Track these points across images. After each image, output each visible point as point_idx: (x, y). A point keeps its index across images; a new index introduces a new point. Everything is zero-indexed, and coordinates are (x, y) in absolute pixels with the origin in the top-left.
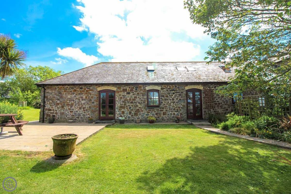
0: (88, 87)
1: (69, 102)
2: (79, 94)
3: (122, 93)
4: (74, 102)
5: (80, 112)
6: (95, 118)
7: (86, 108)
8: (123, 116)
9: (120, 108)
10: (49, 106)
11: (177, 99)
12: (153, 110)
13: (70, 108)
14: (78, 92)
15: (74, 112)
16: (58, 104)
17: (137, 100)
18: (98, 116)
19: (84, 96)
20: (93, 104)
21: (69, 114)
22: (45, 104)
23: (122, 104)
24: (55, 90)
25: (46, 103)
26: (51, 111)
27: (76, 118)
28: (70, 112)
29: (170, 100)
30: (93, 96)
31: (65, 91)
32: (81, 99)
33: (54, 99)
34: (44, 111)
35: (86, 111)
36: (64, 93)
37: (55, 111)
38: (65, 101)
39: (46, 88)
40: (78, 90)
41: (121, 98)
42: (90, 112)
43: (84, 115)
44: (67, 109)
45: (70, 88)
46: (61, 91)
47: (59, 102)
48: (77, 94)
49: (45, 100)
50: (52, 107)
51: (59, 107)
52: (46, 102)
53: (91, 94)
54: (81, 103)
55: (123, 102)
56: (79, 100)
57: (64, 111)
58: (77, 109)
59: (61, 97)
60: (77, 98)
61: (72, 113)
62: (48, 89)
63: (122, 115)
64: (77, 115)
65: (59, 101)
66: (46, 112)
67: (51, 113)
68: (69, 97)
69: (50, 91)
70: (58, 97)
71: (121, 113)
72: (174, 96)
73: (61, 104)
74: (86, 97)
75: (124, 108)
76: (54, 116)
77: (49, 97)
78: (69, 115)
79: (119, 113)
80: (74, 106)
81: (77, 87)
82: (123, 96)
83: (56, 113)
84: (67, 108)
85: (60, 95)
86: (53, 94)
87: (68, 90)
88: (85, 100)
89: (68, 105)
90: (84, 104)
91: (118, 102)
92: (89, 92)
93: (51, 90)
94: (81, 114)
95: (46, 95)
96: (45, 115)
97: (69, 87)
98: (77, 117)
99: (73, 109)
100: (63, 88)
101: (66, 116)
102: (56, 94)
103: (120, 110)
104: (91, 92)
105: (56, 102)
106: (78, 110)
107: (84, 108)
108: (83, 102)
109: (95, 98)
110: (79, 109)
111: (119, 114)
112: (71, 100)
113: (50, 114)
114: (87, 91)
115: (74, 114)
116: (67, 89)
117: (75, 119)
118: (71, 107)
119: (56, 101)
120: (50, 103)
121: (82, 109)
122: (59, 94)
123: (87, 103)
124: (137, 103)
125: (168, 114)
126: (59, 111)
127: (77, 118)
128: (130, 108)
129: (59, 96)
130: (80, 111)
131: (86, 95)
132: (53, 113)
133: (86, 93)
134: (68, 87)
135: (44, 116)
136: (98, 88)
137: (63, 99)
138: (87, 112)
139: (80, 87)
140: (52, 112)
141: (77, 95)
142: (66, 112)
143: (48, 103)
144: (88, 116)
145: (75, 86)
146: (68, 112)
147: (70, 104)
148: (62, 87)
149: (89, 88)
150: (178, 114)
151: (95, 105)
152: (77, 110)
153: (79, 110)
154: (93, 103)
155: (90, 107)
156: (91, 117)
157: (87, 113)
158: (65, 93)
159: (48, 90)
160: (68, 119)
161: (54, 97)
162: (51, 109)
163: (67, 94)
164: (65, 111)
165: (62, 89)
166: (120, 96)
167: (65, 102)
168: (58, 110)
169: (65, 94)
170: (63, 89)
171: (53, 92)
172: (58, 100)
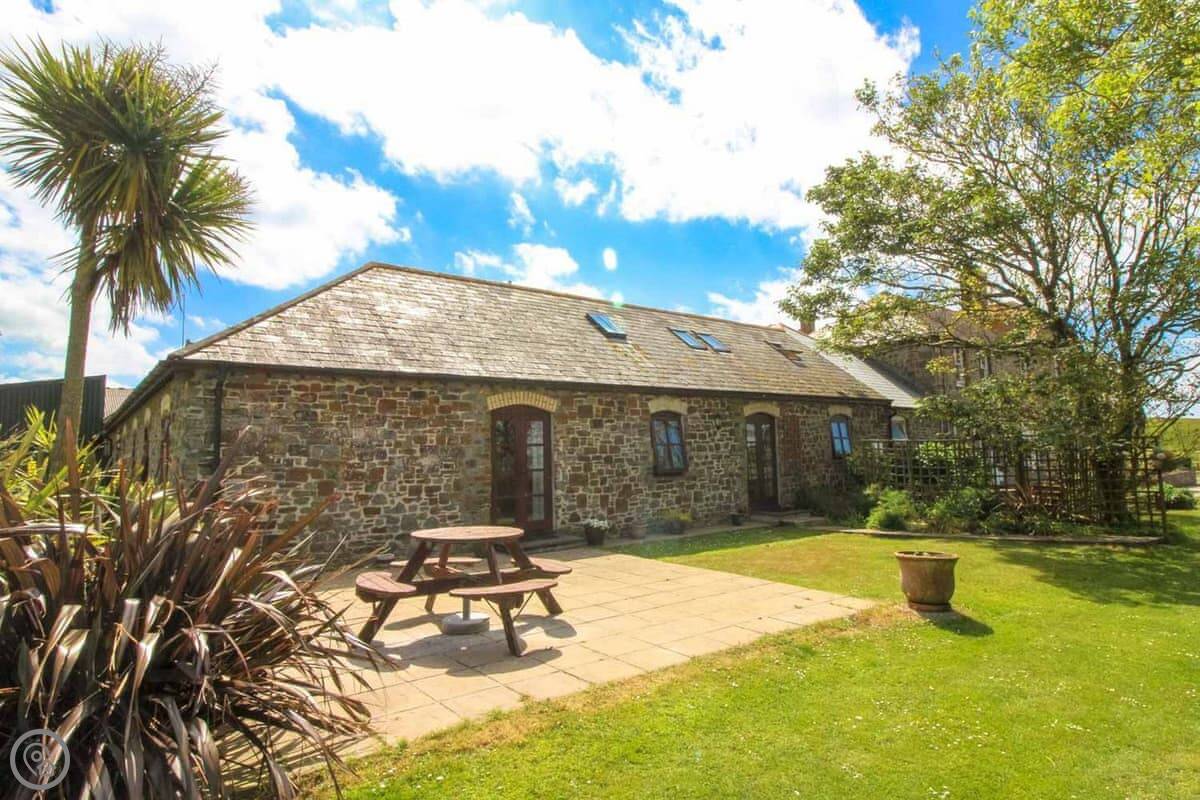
0: (450, 393)
1: (357, 461)
2: (410, 423)
3: (578, 424)
4: (387, 460)
5: (413, 508)
7: (442, 491)
9: (571, 483)
12: (668, 487)
13: (363, 493)
14: (401, 412)
15: (382, 512)
16: (300, 475)
19: (430, 431)
20: (470, 471)
21: (362, 525)
23: (579, 469)
24: (281, 400)
27: (393, 540)
28: (363, 516)
29: (711, 450)
30: (469, 436)
31: (335, 407)
32: (417, 448)
33: (277, 445)
35: (440, 505)
36: (331, 418)
38: (336, 459)
40: (401, 403)
41: (574, 442)
42: (458, 507)
43: (431, 524)
44: (352, 498)
45: (360, 392)
46: (317, 406)
47: (302, 462)
48: (401, 423)
51: (306, 493)
53: (460, 424)
54: (420, 464)
55: (581, 458)
56: (410, 451)
57: (331, 508)
58: (399, 495)
59: (316, 438)
60: (398, 444)
61: (376, 517)
62: (238, 391)
63: (578, 510)
64: (399, 524)
65: (304, 460)
68: (358, 435)
70: (297, 435)
71: (575, 503)
72: (718, 437)
73: (317, 474)
74: (440, 440)
75: (584, 483)
77: (242, 436)
78: (361, 529)
79: (567, 503)
80: (385, 479)
81: (398, 390)
82: (580, 433)
84: (347, 494)
85: (306, 424)
86: (266, 419)
87: (350, 404)
88: (433, 450)
89: (355, 477)
90: (432, 470)
91: (563, 459)
92: (452, 413)
93: (255, 400)
95: (228, 422)
97: (357, 386)
99: (380, 499)
100: (327, 388)
102: (284, 421)
103: (571, 491)
104: (459, 413)
105: (289, 463)
106: (405, 500)
107: (430, 491)
108: (427, 461)
109: (478, 442)
110: (407, 496)
111: (570, 508)
112: (365, 450)
114: (443, 409)
115: (385, 520)
116: (345, 396)
117: (393, 548)
118: (368, 489)
119: (288, 456)
121: (423, 495)
122: (304, 419)
123: (447, 466)
124: (626, 463)
126: (304, 511)
128: (603, 481)
131: (440, 428)
133: (440, 421)
134: (350, 388)
137: (328, 446)
138: (445, 508)
139: (415, 389)
141: (397, 425)
142: (344, 515)
144: (451, 525)
145: (386, 383)
146: (355, 515)
147: (361, 474)
148: (322, 384)
149: (454, 397)
151: (479, 475)
152: (398, 500)
153: (409, 501)
154: (472, 464)
155: (458, 486)
157: (448, 513)
158: (338, 419)
159: (234, 394)
163: (348, 422)
164: (338, 511)
165: (322, 397)
166: (569, 433)
167: (337, 465)
168: (299, 507)
169: (334, 422)
170: (328, 393)
171: (267, 410)
172: (300, 451)
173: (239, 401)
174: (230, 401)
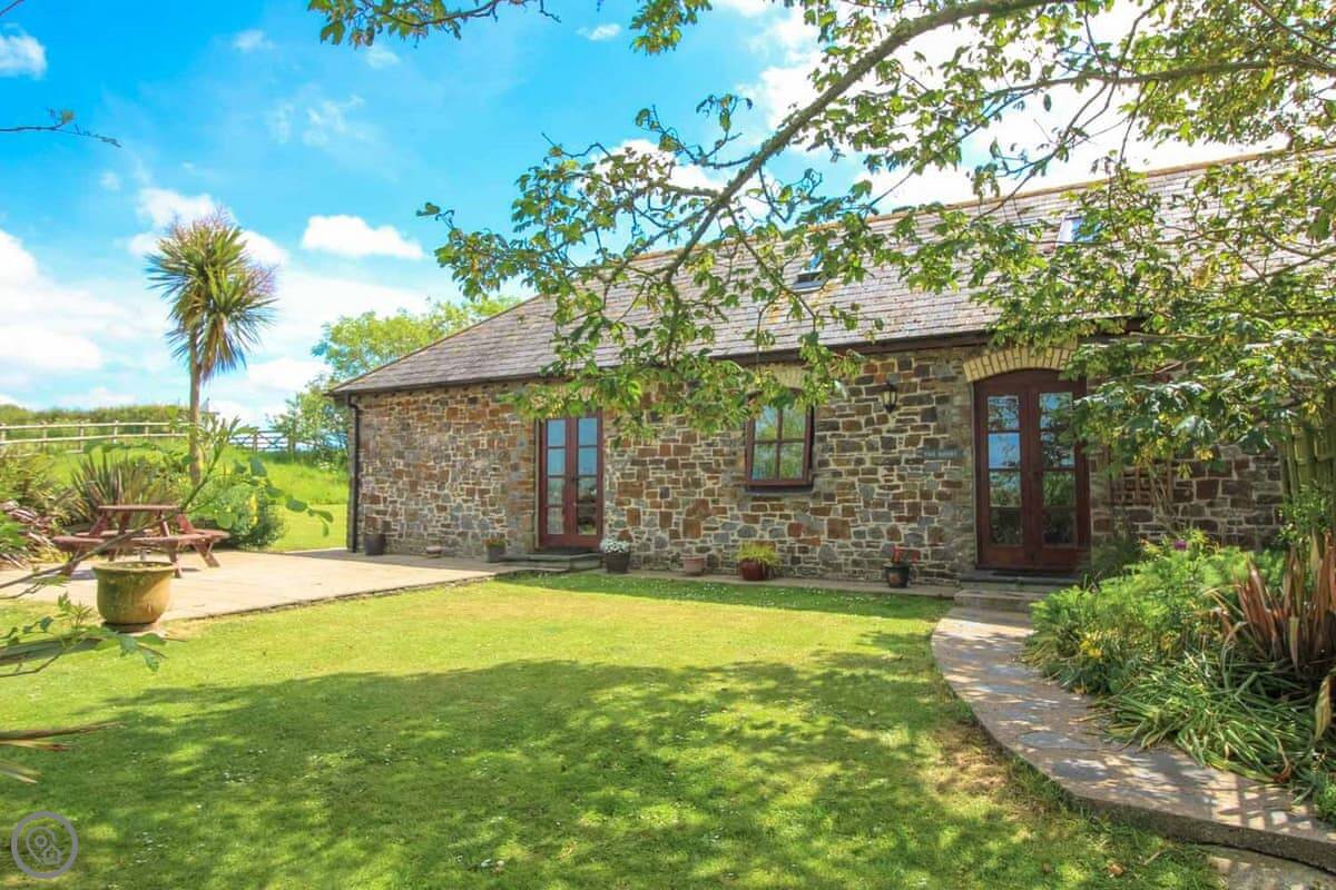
1: (432, 463)
2: (468, 427)
5: (469, 509)
6: (523, 540)
8: (632, 534)
10: (373, 485)
11: (912, 441)
12: (773, 508)
15: (448, 511)
16: (399, 474)
17: (698, 449)
18: (536, 532)
20: (514, 476)
21: (435, 520)
22: (362, 476)
25: (362, 470)
26: (379, 503)
29: (872, 447)
31: (420, 418)
32: (473, 451)
33: (387, 451)
34: (356, 505)
37: (391, 506)
39: (361, 406)
45: (435, 402)
47: (400, 464)
49: (361, 459)
50: (381, 488)
52: (364, 465)
53: (506, 427)
55: (634, 463)
57: (417, 504)
59: (409, 445)
60: (458, 448)
61: (443, 514)
65: (402, 462)
66: (365, 507)
67: (378, 512)
68: (433, 441)
69: (375, 421)
70: (398, 442)
72: (892, 424)
73: (409, 474)
74: (490, 443)
75: (638, 495)
76: (386, 525)
79: (615, 518)
81: (459, 397)
83: (395, 514)
85: (404, 433)
86: (383, 432)
87: (429, 414)
89: (430, 477)
90: (484, 472)
93: (378, 416)
94: (476, 517)
96: (361, 521)
97: (432, 398)
98: (460, 534)
100: (415, 402)
101: (425, 529)
104: (506, 415)
105: (394, 463)
107: (483, 492)
108: (479, 464)
112: (439, 454)
113: (374, 515)
114: (493, 413)
116: (425, 408)
117: (455, 543)
118: (439, 488)
120: (376, 472)
121: (477, 497)
122: (403, 429)
123: (495, 469)
124: (698, 469)
125: (860, 534)
126: (402, 503)
127: (459, 539)
128: (665, 494)
129: (402, 438)
130: (470, 504)
132: (385, 513)
133: (491, 425)
135: (359, 524)
136: (532, 397)
140: (381, 507)
141: (458, 430)
143: (370, 471)
144: (499, 529)
145: (452, 392)
146: (431, 510)
150: (917, 537)
152: (459, 500)
154: (515, 468)
156: (509, 532)
157: (496, 516)
161: (387, 446)
162: (378, 496)
168: (399, 500)
172: (400, 455)
173: (370, 417)
174: (366, 419)
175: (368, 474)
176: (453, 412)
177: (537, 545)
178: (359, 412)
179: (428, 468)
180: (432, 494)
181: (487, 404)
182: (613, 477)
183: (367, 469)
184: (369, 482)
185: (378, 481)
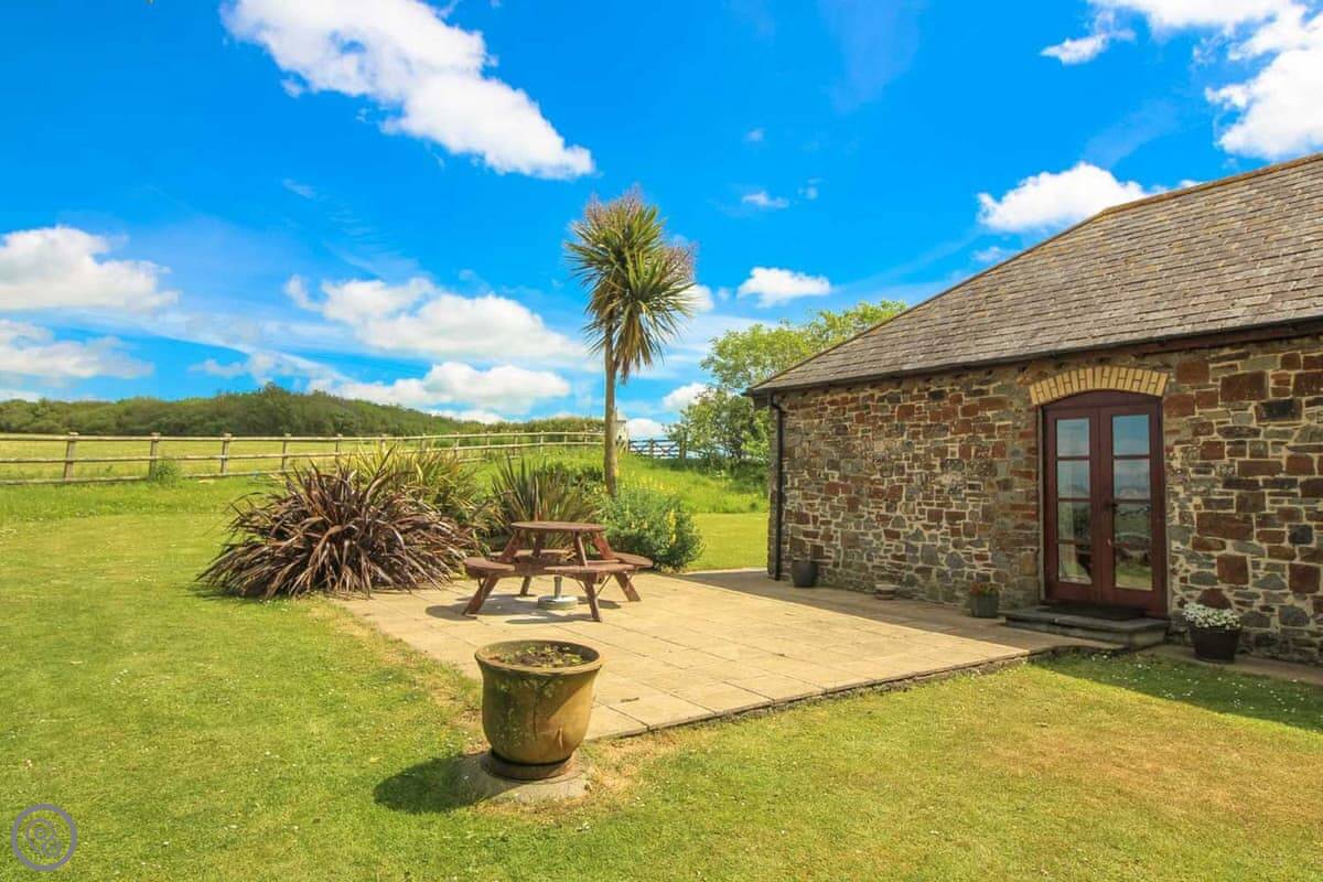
0: (975, 387)
1: (878, 476)
2: (928, 431)
3: (1220, 415)
4: (905, 477)
5: (934, 537)
6: (1022, 587)
7: (967, 520)
8: (1230, 596)
9: (1201, 529)
10: (799, 500)
13: (883, 512)
14: (920, 419)
15: (902, 539)
16: (833, 488)
18: (1041, 577)
19: (952, 441)
20: (1004, 496)
21: (883, 551)
22: (786, 489)
23: (1226, 504)
24: (821, 416)
25: (787, 483)
26: (808, 522)
27: (912, 572)
28: (883, 538)
30: (1004, 444)
31: (860, 419)
32: (937, 462)
33: (818, 459)
34: (780, 524)
35: (964, 539)
36: (856, 432)
37: (823, 527)
38: (861, 475)
39: (784, 407)
40: (919, 408)
41: (1212, 450)
42: (987, 544)
43: (955, 562)
44: (873, 517)
45: (881, 399)
46: (846, 420)
47: (835, 476)
48: (918, 433)
49: (785, 470)
50: (810, 504)
51: (838, 507)
52: (789, 476)
53: (989, 430)
54: (939, 483)
55: (1229, 483)
56: (930, 467)
57: (857, 527)
58: (917, 519)
59: (847, 452)
60: (916, 458)
61: (895, 542)
62: (795, 411)
63: (1223, 587)
64: (919, 554)
65: (837, 474)
66: (790, 526)
67: (807, 534)
68: (880, 448)
69: (802, 424)
70: (832, 449)
71: (1215, 572)
73: (846, 489)
74: (965, 452)
75: (1241, 534)
76: (817, 550)
77: (798, 452)
78: (882, 553)
79: (1194, 569)
80: (904, 499)
81: (915, 392)
82: (1228, 432)
83: (828, 537)
84: (869, 513)
85: (839, 438)
86: (812, 436)
87: (873, 414)
88: (956, 465)
89: (876, 494)
90: (954, 491)
91: (1184, 482)
92: (980, 414)
93: (805, 418)
94: (943, 550)
95: (789, 440)
96: (786, 543)
97: (878, 394)
98: (918, 570)
99: (899, 522)
100: (854, 399)
101: (870, 560)
102: (823, 436)
103: (1199, 545)
104: (989, 414)
105: (826, 475)
106: (923, 525)
107: (953, 517)
108: (946, 479)
109: (1015, 453)
110: (925, 522)
111: (1198, 578)
112: (887, 465)
113: (802, 538)
114: (966, 411)
115: (904, 547)
116: (867, 407)
117: (912, 581)
118: (888, 508)
119: (826, 470)
120: (803, 485)
121: (944, 523)
122: (838, 434)
123: (972, 487)
126: (837, 525)
127: (918, 576)
128: (1301, 536)
129: (835, 444)
130: (933, 531)
131: (964, 436)
132: (815, 535)
133: (965, 428)
134: (873, 396)
135: (783, 546)
136: (1032, 388)
137: (854, 460)
138: (970, 543)
139: (933, 389)
140: (810, 527)
141: (915, 435)
142: (866, 535)
143: (796, 484)
144: (979, 568)
145: (904, 386)
146: (877, 536)
147: (883, 492)
148: (850, 396)
149: (981, 392)
151: (1018, 502)
152: (917, 525)
153: (927, 527)
154: (1006, 485)
155: (988, 515)
156: (996, 574)
157: (974, 551)
158: (863, 431)
159: (793, 415)
160: (877, 572)
161: (817, 453)
162: (806, 515)
163: (870, 434)
164: (863, 530)
165: (850, 410)
166: (1196, 433)
167: (862, 480)
168: (834, 521)
169: (860, 435)
170: (853, 405)
171: (812, 427)
172: (834, 465)
173: (796, 420)
174: (791, 421)
175: (792, 488)
176: (907, 412)
177: (1043, 596)
178: (782, 414)
179: (872, 482)
180: (878, 515)
181: (959, 400)
182: (1185, 504)
183: (792, 481)
184: (795, 497)
185: (805, 496)
